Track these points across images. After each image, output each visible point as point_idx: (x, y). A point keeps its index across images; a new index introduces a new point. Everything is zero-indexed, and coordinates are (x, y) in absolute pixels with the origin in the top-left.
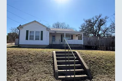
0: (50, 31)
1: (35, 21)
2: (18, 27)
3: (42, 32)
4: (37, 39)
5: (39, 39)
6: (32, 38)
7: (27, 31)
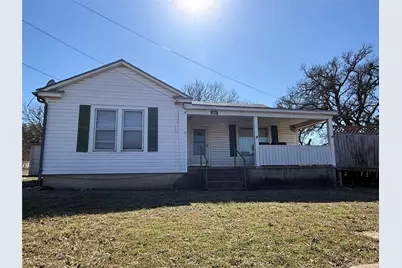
0: (188, 106)
1: (121, 64)
2: (40, 90)
3: (153, 113)
4: (132, 145)
5: (139, 148)
6: (105, 143)
7: (85, 111)
